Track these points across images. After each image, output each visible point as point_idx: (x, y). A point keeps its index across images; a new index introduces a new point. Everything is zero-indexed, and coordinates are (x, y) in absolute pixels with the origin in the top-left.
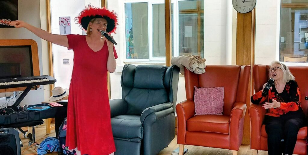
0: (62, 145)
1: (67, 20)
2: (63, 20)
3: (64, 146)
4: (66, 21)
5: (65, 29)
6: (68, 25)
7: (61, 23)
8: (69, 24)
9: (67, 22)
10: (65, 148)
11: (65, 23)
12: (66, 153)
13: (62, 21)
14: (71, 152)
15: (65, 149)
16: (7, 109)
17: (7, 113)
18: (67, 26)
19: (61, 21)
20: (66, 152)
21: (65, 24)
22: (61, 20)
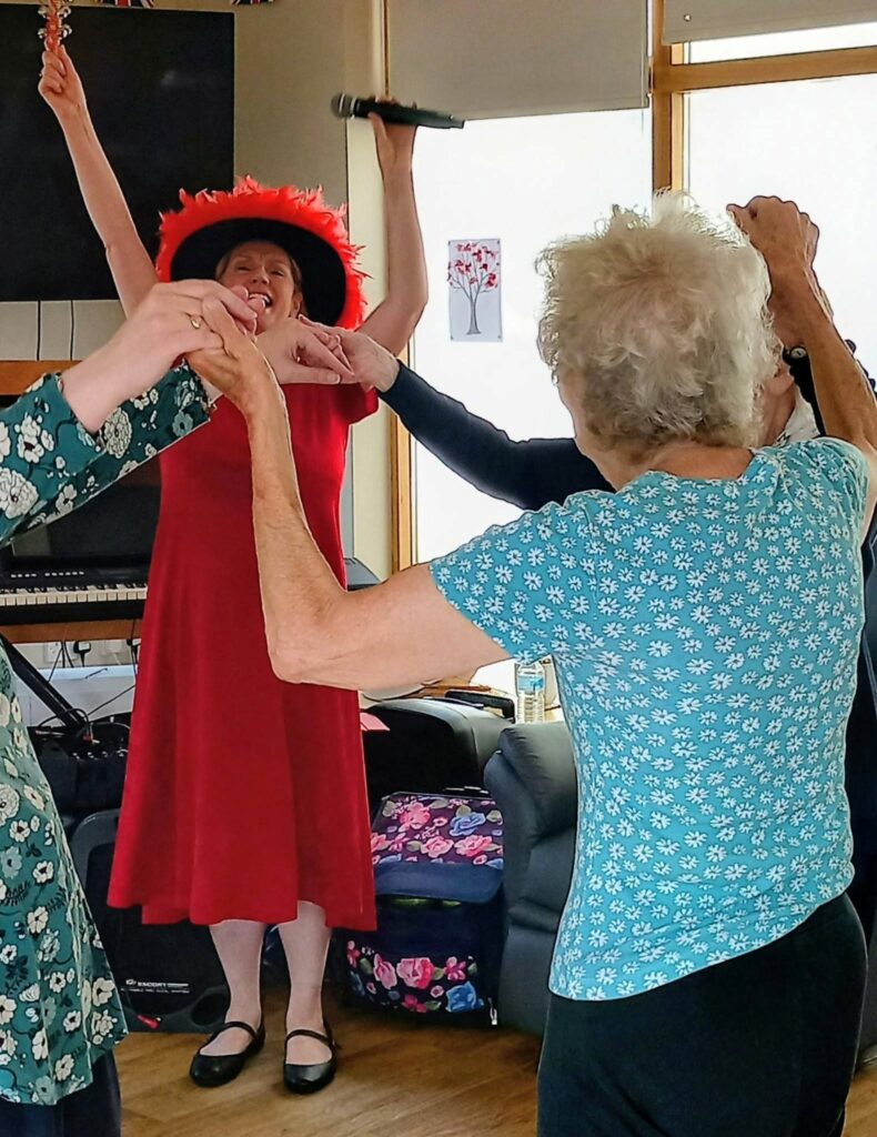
0: (346, 945)
1: (483, 255)
2: (468, 258)
3: (357, 953)
4: (480, 260)
5: (473, 305)
6: (490, 283)
7: (454, 272)
8: (494, 277)
9: (485, 266)
10: (358, 959)
11: (473, 275)
12: (367, 991)
13: (459, 263)
14: (389, 987)
15: (359, 969)
16: (111, 725)
17: (97, 750)
18: (483, 288)
19: (453, 264)
20: (364, 986)
21: (472, 281)
22: (458, 255)
